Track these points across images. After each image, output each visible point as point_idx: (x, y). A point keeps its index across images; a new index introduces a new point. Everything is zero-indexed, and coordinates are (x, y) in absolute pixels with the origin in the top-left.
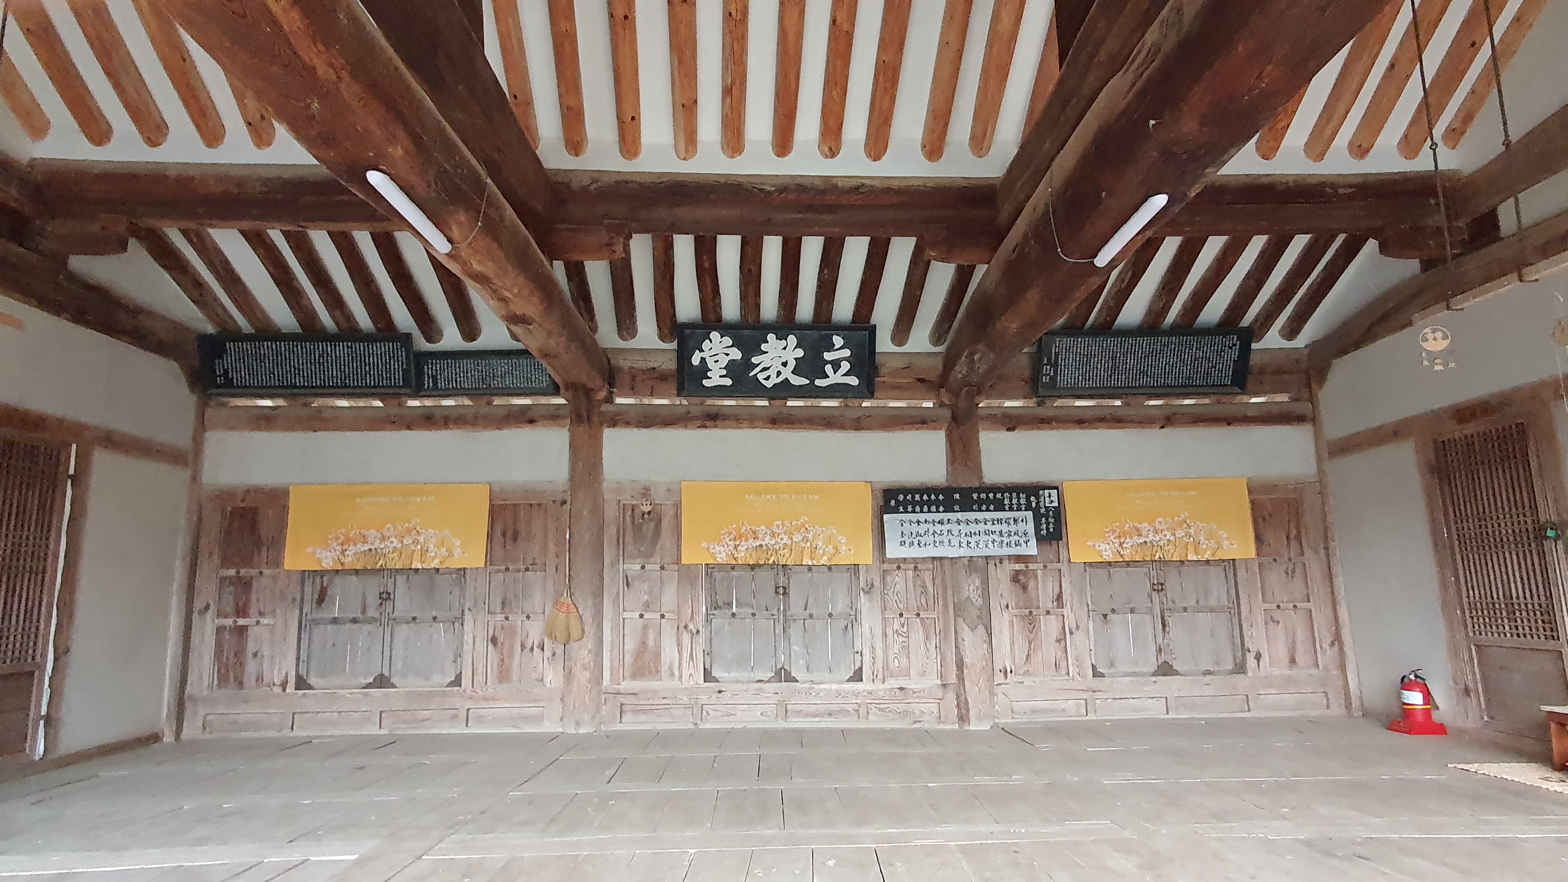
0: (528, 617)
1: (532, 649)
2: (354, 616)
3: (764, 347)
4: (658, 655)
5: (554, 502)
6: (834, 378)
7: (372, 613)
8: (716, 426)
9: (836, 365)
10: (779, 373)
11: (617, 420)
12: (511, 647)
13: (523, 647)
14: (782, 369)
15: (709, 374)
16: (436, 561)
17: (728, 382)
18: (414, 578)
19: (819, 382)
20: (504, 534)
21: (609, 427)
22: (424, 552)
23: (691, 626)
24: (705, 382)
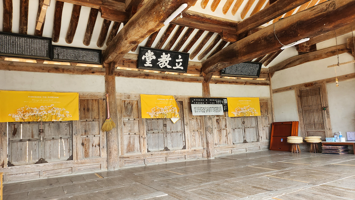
0: (94, 136)
1: (96, 146)
2: (29, 138)
3: (162, 56)
4: (134, 145)
5: (101, 99)
6: (178, 67)
7: (36, 137)
8: (148, 78)
9: (179, 63)
10: (164, 64)
11: (120, 74)
12: (89, 146)
13: (93, 146)
14: (165, 63)
15: (146, 62)
16: (61, 119)
17: (151, 65)
18: (52, 124)
19: (174, 68)
20: (84, 109)
21: (117, 76)
22: (56, 116)
23: (143, 136)
24: (145, 65)
